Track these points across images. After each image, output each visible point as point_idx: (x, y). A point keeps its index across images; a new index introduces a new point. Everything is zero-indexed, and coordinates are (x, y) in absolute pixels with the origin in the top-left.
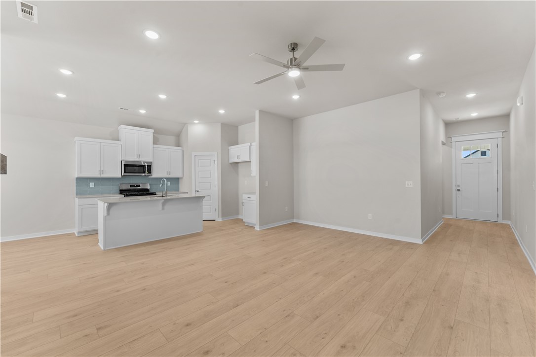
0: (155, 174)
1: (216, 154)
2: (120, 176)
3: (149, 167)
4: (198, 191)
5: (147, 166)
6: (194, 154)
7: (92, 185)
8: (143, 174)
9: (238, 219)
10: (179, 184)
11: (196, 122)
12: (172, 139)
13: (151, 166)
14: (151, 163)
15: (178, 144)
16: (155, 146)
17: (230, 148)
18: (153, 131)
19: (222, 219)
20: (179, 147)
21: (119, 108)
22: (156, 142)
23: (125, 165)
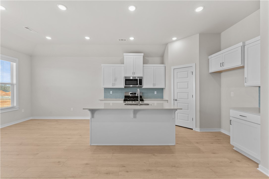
0: (145, 85)
1: (194, 65)
2: (124, 87)
3: (141, 81)
4: (176, 100)
5: (139, 79)
6: (173, 68)
7: (111, 92)
8: (137, 86)
9: (220, 133)
10: (163, 93)
11: (174, 39)
12: (158, 59)
13: (141, 80)
14: (142, 77)
15: (162, 63)
16: (145, 65)
17: (210, 57)
18: (143, 54)
19: (200, 130)
20: (163, 64)
21: (118, 39)
22: (145, 62)
23: (126, 80)
